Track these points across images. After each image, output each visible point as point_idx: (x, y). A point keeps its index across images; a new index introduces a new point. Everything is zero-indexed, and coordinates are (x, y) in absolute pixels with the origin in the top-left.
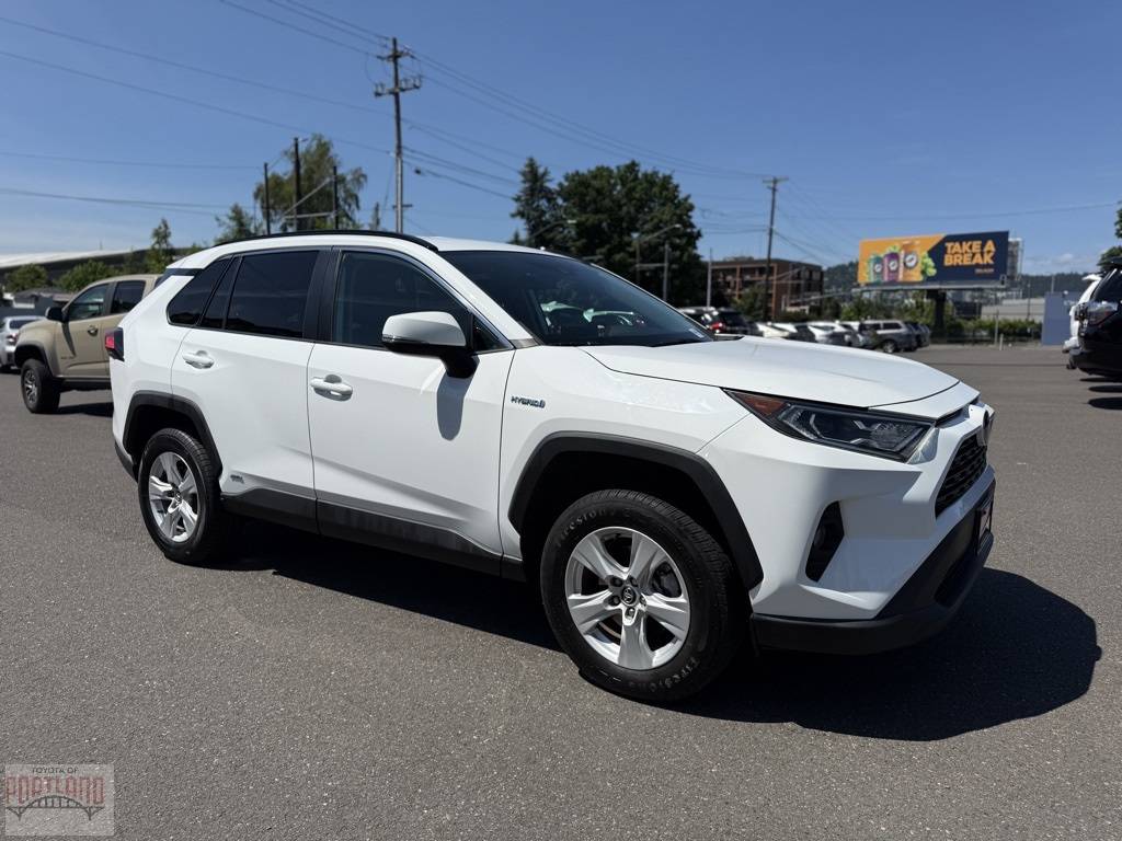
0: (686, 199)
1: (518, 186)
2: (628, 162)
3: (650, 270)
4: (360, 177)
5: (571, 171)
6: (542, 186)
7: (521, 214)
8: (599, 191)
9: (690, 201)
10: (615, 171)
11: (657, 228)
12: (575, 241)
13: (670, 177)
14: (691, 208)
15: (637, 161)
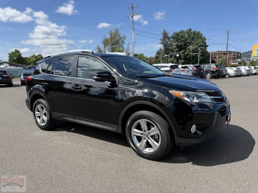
0: (204, 37)
1: (161, 37)
2: (189, 29)
3: (195, 55)
4: (125, 37)
5: (174, 32)
6: (167, 36)
7: (162, 43)
8: (182, 36)
9: (205, 38)
10: (185, 31)
11: (196, 45)
12: (175, 49)
13: (200, 32)
14: (206, 39)
15: (191, 29)
